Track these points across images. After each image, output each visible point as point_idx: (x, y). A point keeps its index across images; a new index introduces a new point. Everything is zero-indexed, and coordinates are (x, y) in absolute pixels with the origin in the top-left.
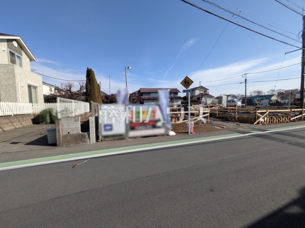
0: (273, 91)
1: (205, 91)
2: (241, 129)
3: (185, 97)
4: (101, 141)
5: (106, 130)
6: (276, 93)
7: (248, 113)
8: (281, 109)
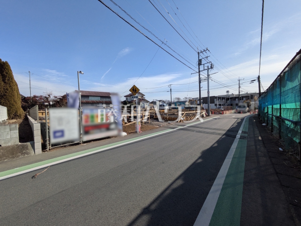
0: (186, 98)
1: (142, 97)
2: (171, 126)
3: (125, 101)
4: (49, 149)
5: (55, 137)
6: (188, 100)
7: (173, 114)
8: (191, 111)
